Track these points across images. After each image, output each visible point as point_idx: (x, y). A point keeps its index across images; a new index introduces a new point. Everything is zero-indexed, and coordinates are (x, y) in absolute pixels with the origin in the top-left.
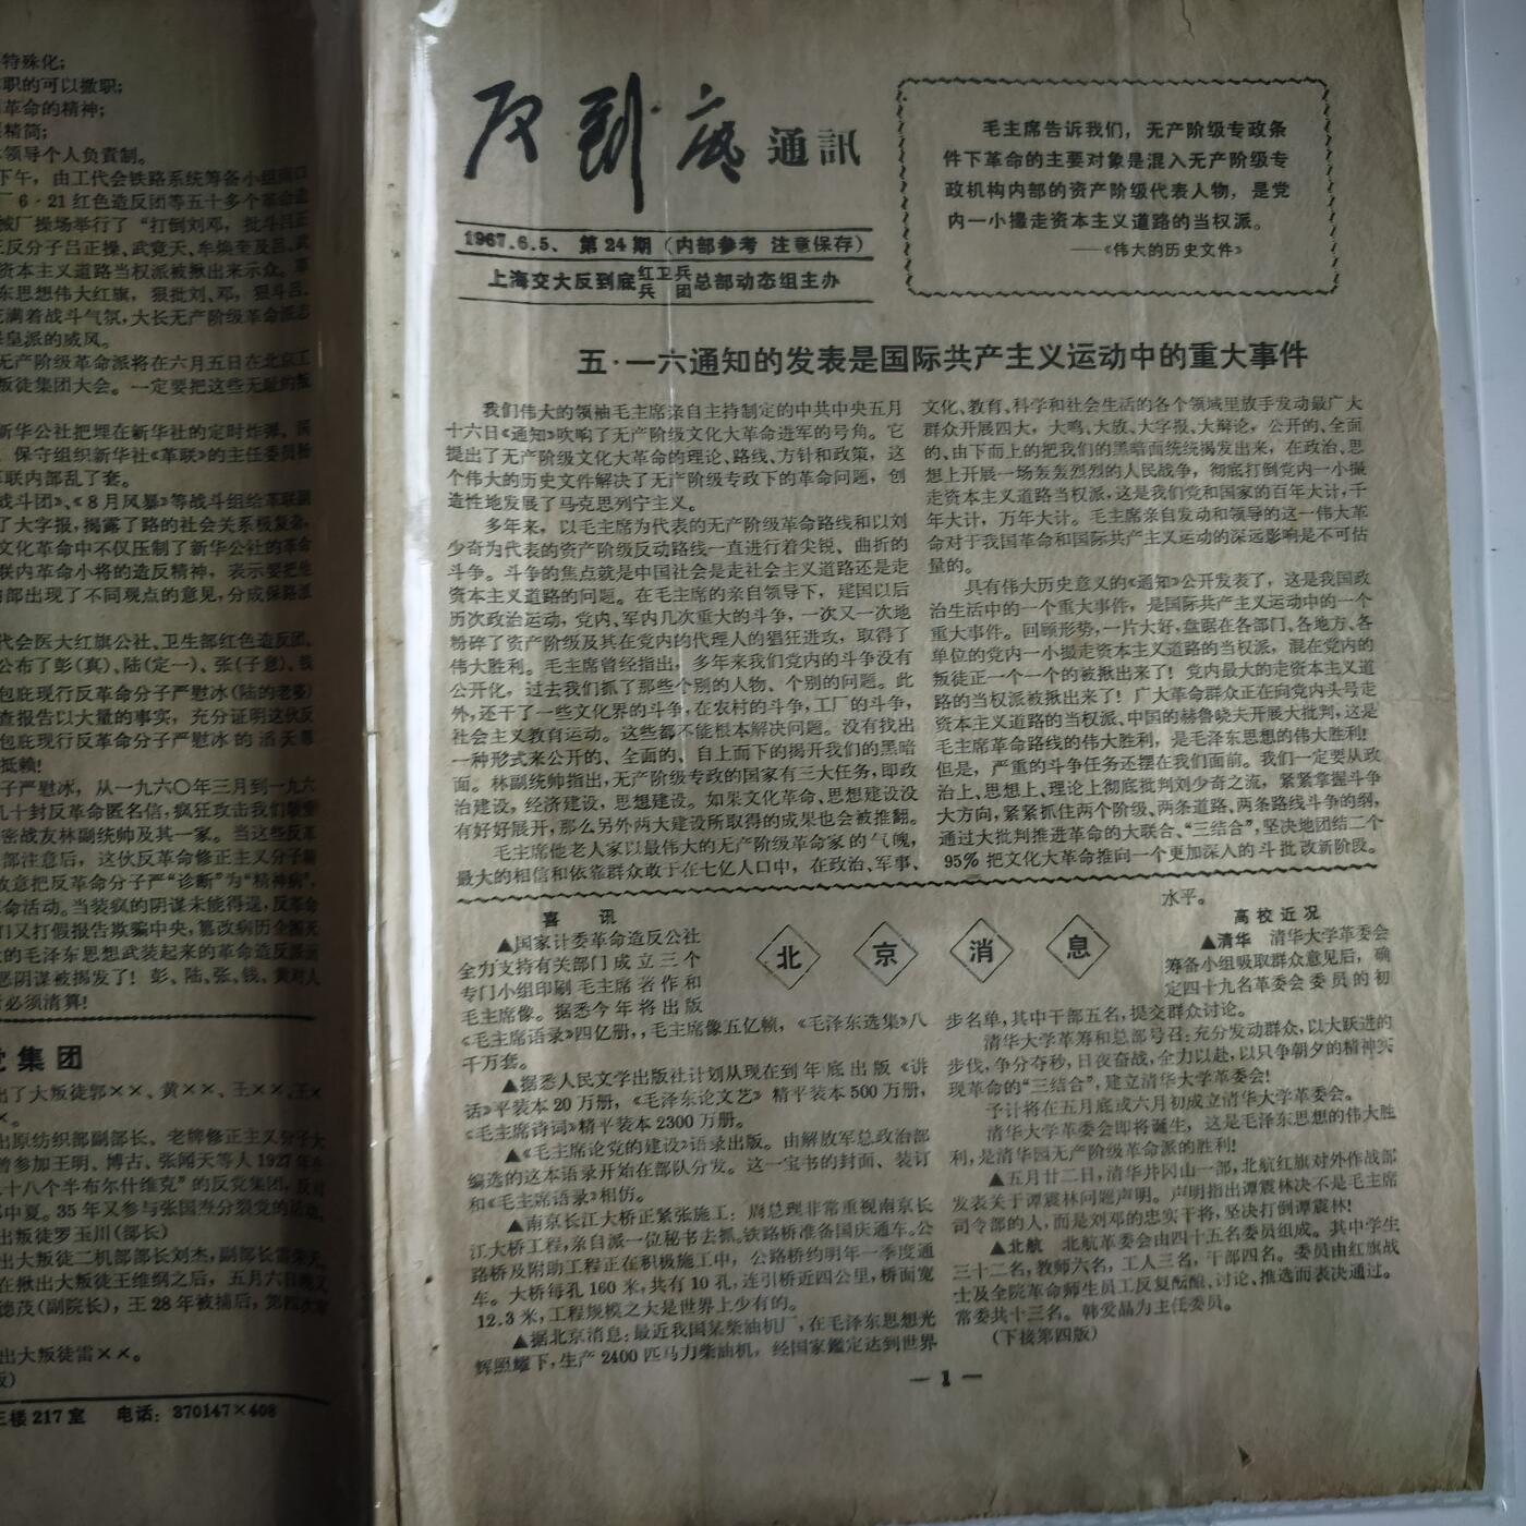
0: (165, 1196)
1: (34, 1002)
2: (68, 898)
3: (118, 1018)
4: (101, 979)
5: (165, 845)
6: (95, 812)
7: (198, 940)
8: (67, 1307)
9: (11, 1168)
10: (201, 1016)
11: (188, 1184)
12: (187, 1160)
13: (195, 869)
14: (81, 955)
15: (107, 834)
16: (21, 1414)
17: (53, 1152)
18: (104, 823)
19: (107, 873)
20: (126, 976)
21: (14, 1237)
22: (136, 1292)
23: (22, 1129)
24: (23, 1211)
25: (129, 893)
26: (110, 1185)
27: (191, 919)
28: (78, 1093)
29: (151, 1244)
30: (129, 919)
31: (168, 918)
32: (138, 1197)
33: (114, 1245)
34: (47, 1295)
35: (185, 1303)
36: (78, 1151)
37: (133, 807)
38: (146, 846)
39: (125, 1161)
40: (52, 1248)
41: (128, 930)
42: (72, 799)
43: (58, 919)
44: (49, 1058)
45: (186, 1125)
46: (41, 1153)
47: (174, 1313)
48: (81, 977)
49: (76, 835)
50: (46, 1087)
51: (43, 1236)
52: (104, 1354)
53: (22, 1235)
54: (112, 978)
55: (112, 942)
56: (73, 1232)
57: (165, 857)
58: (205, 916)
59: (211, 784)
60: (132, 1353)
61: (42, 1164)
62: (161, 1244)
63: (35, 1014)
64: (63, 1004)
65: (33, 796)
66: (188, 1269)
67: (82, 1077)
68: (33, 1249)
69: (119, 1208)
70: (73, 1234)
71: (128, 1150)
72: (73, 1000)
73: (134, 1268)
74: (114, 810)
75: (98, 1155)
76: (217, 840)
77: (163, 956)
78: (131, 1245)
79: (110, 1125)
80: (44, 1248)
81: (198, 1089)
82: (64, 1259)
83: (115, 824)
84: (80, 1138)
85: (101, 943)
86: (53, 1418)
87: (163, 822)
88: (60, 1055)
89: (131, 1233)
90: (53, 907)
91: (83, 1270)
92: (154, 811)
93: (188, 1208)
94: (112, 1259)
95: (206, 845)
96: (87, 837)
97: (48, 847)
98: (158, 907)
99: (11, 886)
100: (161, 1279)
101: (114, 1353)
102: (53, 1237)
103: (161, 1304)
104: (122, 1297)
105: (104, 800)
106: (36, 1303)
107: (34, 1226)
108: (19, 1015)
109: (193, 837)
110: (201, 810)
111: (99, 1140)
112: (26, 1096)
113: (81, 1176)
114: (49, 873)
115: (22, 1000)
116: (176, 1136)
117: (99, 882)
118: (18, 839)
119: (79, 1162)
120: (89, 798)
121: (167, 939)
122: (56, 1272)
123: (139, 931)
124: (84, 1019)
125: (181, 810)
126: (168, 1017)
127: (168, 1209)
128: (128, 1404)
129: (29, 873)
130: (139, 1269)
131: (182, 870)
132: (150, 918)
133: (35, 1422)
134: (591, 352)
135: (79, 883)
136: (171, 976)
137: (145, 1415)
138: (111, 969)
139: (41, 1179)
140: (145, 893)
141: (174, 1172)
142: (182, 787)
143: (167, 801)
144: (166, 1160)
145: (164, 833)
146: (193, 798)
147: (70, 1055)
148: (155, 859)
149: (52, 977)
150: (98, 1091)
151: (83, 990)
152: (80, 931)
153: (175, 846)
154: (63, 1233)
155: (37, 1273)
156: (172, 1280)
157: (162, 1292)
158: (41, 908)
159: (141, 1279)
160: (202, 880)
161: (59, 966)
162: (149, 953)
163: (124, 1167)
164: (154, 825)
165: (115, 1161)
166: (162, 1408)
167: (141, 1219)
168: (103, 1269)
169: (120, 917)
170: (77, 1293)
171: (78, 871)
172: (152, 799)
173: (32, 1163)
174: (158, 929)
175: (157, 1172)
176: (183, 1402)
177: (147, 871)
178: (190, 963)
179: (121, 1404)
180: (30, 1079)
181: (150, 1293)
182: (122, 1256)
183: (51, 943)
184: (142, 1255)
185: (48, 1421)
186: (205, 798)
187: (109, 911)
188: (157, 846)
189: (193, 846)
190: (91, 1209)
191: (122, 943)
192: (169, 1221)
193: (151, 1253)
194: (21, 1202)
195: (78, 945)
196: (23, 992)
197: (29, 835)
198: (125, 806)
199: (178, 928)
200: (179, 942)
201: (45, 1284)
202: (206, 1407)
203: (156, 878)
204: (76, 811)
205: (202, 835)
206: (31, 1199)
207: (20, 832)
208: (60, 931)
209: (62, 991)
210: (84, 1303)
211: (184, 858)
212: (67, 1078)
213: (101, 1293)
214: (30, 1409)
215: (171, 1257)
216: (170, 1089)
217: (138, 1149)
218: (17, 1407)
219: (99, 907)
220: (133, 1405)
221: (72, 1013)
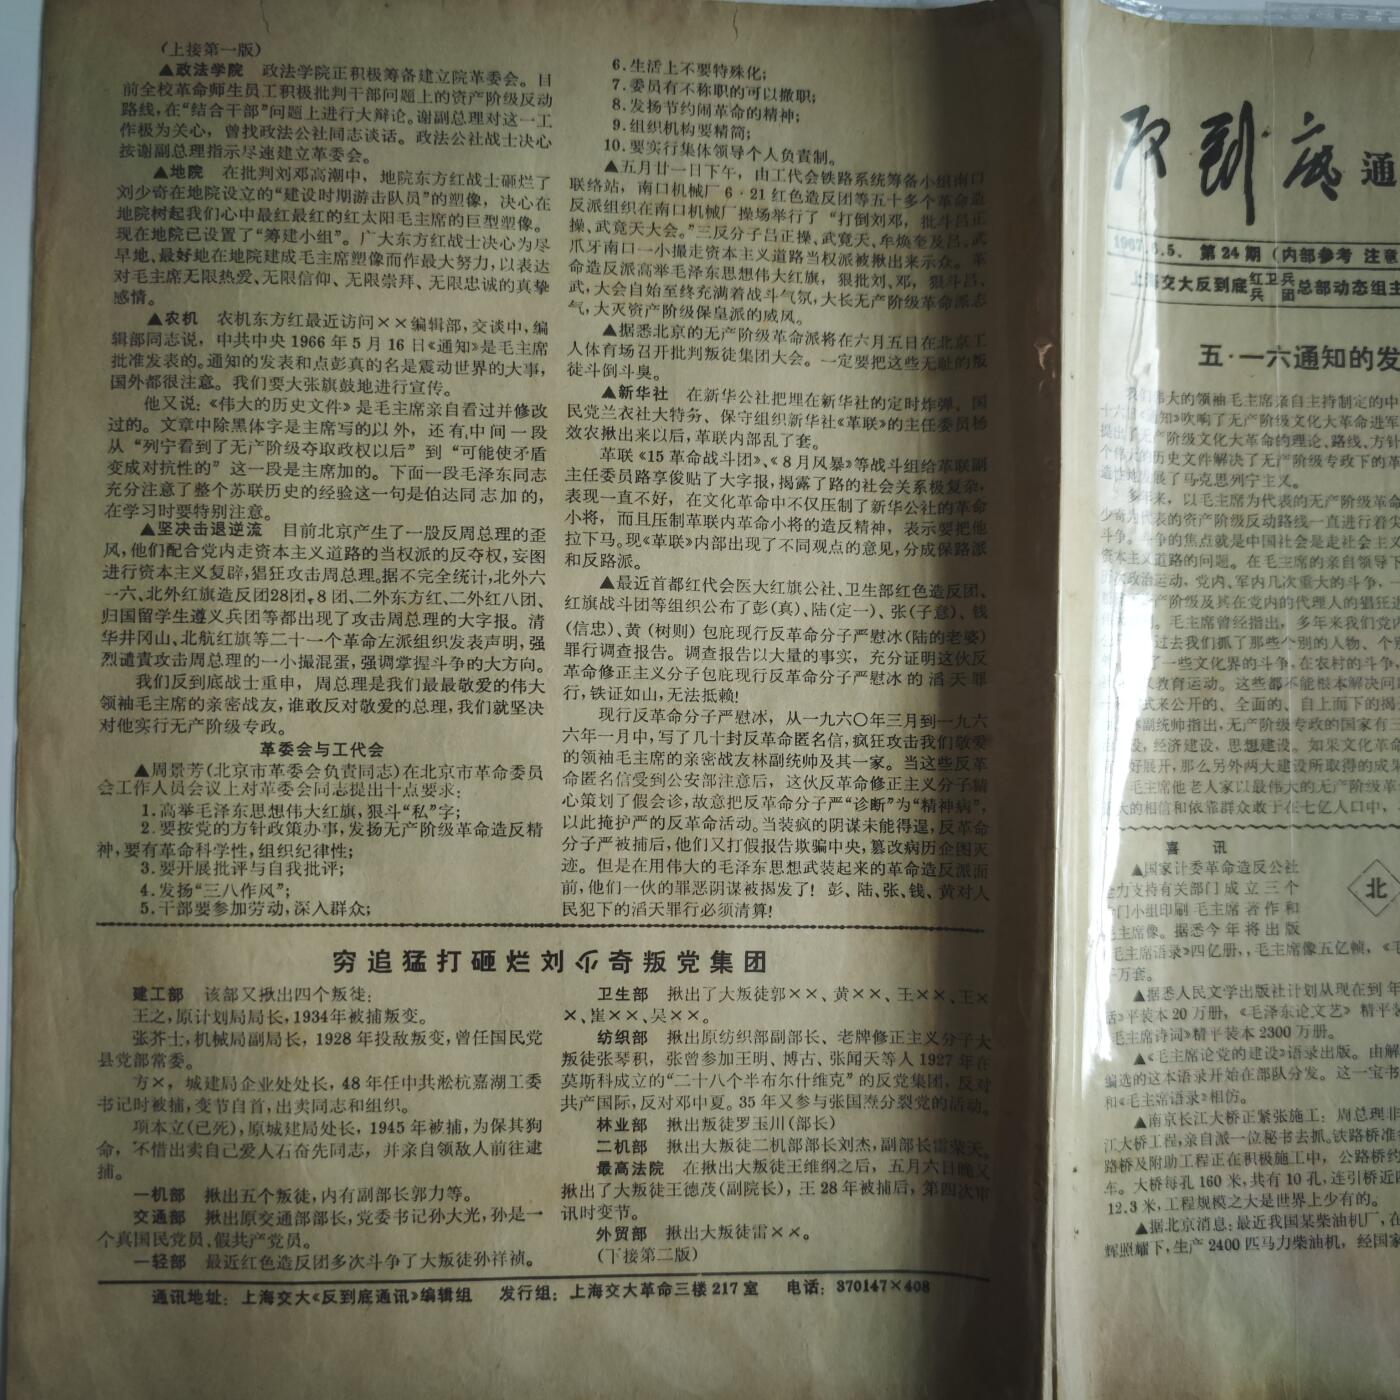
0: (836, 1090)
1: (726, 910)
2: (758, 816)
3: (798, 927)
4: (785, 890)
5: (844, 771)
6: (785, 739)
7: (869, 858)
8: (748, 1190)
9: (699, 1061)
10: (872, 927)
11: (856, 1079)
12: (856, 1059)
13: (869, 794)
14: (768, 868)
15: (795, 760)
16: (702, 1285)
17: (736, 1048)
18: (792, 749)
19: (794, 794)
20: (807, 889)
21: (701, 1124)
22: (808, 1177)
23: (710, 1026)
24: (710, 1101)
25: (812, 813)
26: (785, 1079)
27: (865, 839)
28: (761, 995)
29: (820, 1135)
30: (810, 836)
31: (844, 837)
32: (810, 1091)
33: (787, 1134)
34: (726, 1178)
35: (849, 1188)
36: (758, 1048)
37: (818, 737)
38: (828, 771)
39: (799, 1058)
40: (733, 1136)
41: (809, 847)
42: (766, 727)
43: (750, 835)
44: (737, 961)
45: (854, 1026)
46: (727, 1049)
47: (840, 1197)
48: (768, 888)
49: (767, 760)
50: (734, 988)
51: (726, 1125)
52: (778, 1232)
53: (708, 1123)
54: (795, 890)
55: (796, 857)
56: (752, 1120)
57: (844, 782)
58: (877, 836)
59: (886, 719)
60: (802, 1233)
61: (727, 1059)
62: (829, 1135)
63: (727, 920)
64: (751, 911)
65: (730, 724)
66: (853, 1157)
67: (766, 980)
68: (716, 1136)
69: (793, 1102)
70: (752, 1124)
71: (802, 1048)
72: (760, 909)
73: (805, 1156)
74: (801, 738)
75: (776, 1051)
76: (889, 768)
77: (839, 871)
78: (803, 1135)
79: (786, 1025)
80: (726, 1135)
81: (866, 994)
82: (744, 1146)
83: (802, 751)
84: (761, 1036)
85: (786, 858)
86: (730, 1290)
87: (843, 751)
88: (747, 958)
89: (804, 1124)
90: (746, 824)
91: (760, 1157)
92: (836, 740)
93: (855, 1102)
94: (786, 1147)
95: (881, 773)
96: (777, 761)
97: (743, 769)
98: (836, 827)
99: (709, 803)
100: (830, 1166)
101: (786, 1232)
102: (735, 1125)
103: (829, 1189)
104: (795, 1182)
105: (792, 730)
106: (717, 1186)
107: (718, 1115)
108: (712, 921)
109: (868, 765)
110: (876, 741)
111: (777, 1038)
112: (716, 997)
113: (760, 1071)
114: (742, 793)
115: (716, 907)
116: (845, 1036)
117: (786, 803)
118: (716, 761)
119: (759, 1058)
120: (781, 726)
121: (843, 856)
122: (736, 1158)
123: (819, 849)
124: (769, 927)
125: (859, 741)
126: (842, 927)
127: (837, 1103)
128: (797, 1278)
129: (725, 792)
130: (810, 1156)
131: (858, 794)
132: (829, 837)
133: (715, 1293)
134: (1210, 347)
135: (769, 802)
136: (845, 889)
137: (812, 1288)
138: (793, 881)
139: (726, 1072)
140: (825, 814)
141: (843, 1069)
142: (861, 720)
143: (848, 732)
144: (836, 1058)
145: (844, 760)
146: (870, 730)
147: (756, 960)
148: (835, 784)
149: (743, 887)
150: (778, 994)
151: (770, 900)
152: (769, 847)
153: (853, 773)
154: (744, 1122)
155: (719, 1158)
156: (839, 1167)
157: (830, 1177)
158: (735, 825)
159: (811, 1166)
160: (876, 804)
161: (750, 877)
162: (827, 868)
163: (799, 1063)
164: (835, 753)
165: (791, 1057)
166: (828, 1283)
167: (812, 1111)
168: (777, 1155)
169: (805, 835)
170: (755, 1177)
171: (767, 792)
172: (834, 729)
173: (718, 1058)
174: (836, 846)
175: (828, 1068)
176: (845, 1278)
177: (828, 793)
178: (864, 878)
179: (790, 1278)
180: (720, 980)
181: (819, 1178)
182: (795, 1145)
183: (743, 856)
184: (813, 1144)
185: (725, 1292)
186: (879, 731)
187: (794, 828)
188: (838, 772)
189: (868, 773)
190: (768, 1101)
191: (804, 858)
192: (837, 1114)
193: (821, 1142)
194: (707, 1092)
195: (766, 859)
196: (716, 900)
197: (726, 759)
198: (810, 736)
199: (853, 846)
200: (852, 859)
201: (727, 1168)
202: (866, 1283)
203: (835, 800)
204: (768, 738)
205: (876, 764)
206: (717, 1090)
207: (718, 756)
208: (751, 846)
209: (751, 900)
210: (761, 1185)
211: (861, 783)
212: (752, 980)
213: (776, 1178)
214: (709, 1282)
215: (839, 1146)
216: (842, 993)
217: (812, 1048)
218: (699, 1279)
219: (786, 825)
220: (801, 1279)
221: (759, 921)
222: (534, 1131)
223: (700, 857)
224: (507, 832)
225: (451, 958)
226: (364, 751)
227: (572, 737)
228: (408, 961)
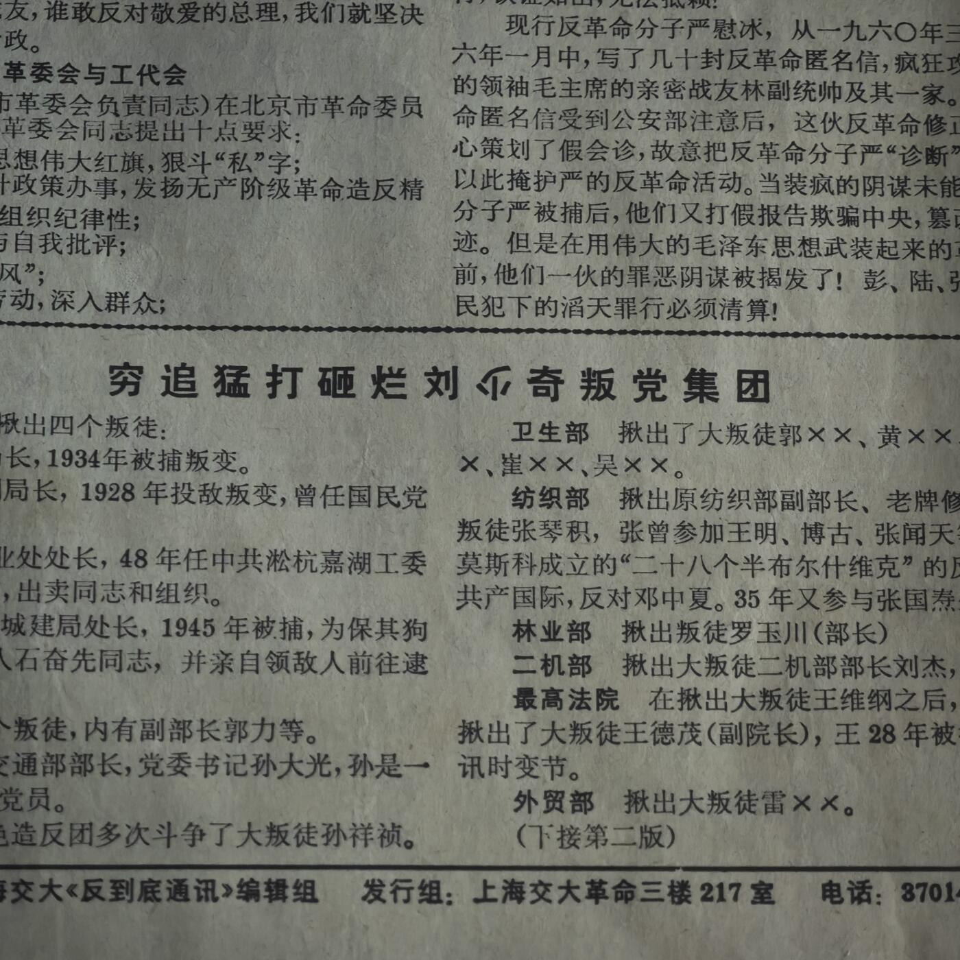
0: (885, 583)
1: (707, 309)
2: (753, 171)
3: (819, 335)
4: (797, 280)
5: (882, 107)
6: (791, 60)
7: (927, 234)
8: (751, 735)
9: (670, 536)
10: (934, 337)
11: (917, 566)
12: (916, 534)
13: (922, 140)
14: (770, 248)
15: (807, 90)
16: (684, 885)
17: (727, 516)
18: (802, 74)
19: (807, 141)
20: (831, 279)
21: (675, 631)
22: (847, 716)
23: (687, 482)
24: (688, 596)
25: (834, 168)
26: (807, 566)
27: (918, 206)
28: (764, 436)
29: (865, 651)
30: (834, 202)
31: (887, 204)
32: (846, 584)
33: (812, 649)
34: (718, 716)
35: (915, 733)
36: (762, 516)
37: (841, 57)
38: (858, 107)
39: (826, 532)
40: (727, 651)
41: (833, 217)
42: (761, 43)
43: (741, 199)
44: (726, 385)
45: (911, 486)
46: (713, 518)
47: (900, 748)
48: (770, 277)
49: (765, 89)
50: (721, 424)
51: (715, 633)
52: (802, 803)
53: (687, 631)
54: (812, 280)
55: (813, 231)
56: (755, 629)
57: (884, 123)
58: (938, 202)
59: (945, 31)
60: (841, 804)
61: (713, 533)
62: (879, 651)
63: (709, 324)
64: (745, 312)
65: (705, 39)
66: (919, 686)
67: (773, 414)
68: (701, 650)
69: (819, 599)
70: (756, 633)
71: (831, 518)
72: (759, 308)
73: (841, 683)
74: (815, 59)
75: (790, 522)
76: (952, 103)
77: (881, 254)
78: (835, 650)
79: (805, 481)
80: (716, 649)
81: (929, 436)
82: (744, 667)
83: (816, 76)
84: (765, 499)
85: (796, 233)
86: (729, 895)
87: (881, 77)
88: (740, 381)
89: (838, 634)
90: (734, 183)
91: (770, 683)
92: (868, 61)
93: (918, 601)
94: (811, 668)
95: (939, 109)
96: (779, 92)
97: (727, 104)
98: (873, 189)
99: (676, 153)
100: (881, 698)
101: (816, 803)
102: (730, 634)
103: (883, 734)
104: (828, 723)
105: (801, 46)
106: (704, 728)
107: (703, 617)
108: (686, 325)
109: (919, 99)
110: (931, 63)
111: (792, 501)
112: (693, 437)
113: (766, 551)
114: (728, 139)
115: (691, 305)
116: (898, 500)
117: (795, 153)
118: (686, 93)
119: (764, 532)
120: (784, 41)
121: (884, 231)
122: (733, 685)
123: (848, 219)
124: (774, 335)
125: (904, 63)
126: (888, 337)
127: (888, 601)
128: (836, 877)
129: (701, 138)
130: (850, 683)
131: (906, 140)
132: (862, 202)
133: (705, 899)
135: (768, 152)
136: (890, 280)
137: (862, 893)
138: (810, 267)
139: (712, 552)
140: (855, 169)
141: (897, 551)
142: (906, 33)
143: (886, 50)
144: (885, 533)
145: (882, 91)
146: (920, 47)
147: (754, 383)
148: (869, 126)
149: (731, 275)
150: (791, 435)
151: (773, 294)
152: (770, 216)
153: (897, 109)
154: (743, 629)
155: (705, 685)
156: (896, 701)
157: (881, 716)
158: (717, 184)
159: (852, 699)
160: (933, 155)
161: (741, 261)
162: (862, 249)
163: (827, 542)
164: (869, 81)
165: (814, 532)
166: (887, 885)
167: (850, 615)
168: (797, 682)
169: (823, 199)
170: (762, 716)
171: (766, 136)
172: (866, 46)
173: (700, 532)
174: (874, 217)
175: (872, 550)
176: (915, 878)
177: (859, 139)
178: (917, 265)
179: (825, 877)
180: (701, 412)
181: (865, 718)
182: (825, 666)
183: (730, 229)
184: (853, 666)
185: (722, 898)
186: (936, 49)
187: (808, 190)
188: (873, 109)
189: (920, 110)
190: (780, 598)
191: (825, 234)
192: (890, 618)
193: (866, 662)
194: (684, 583)
195: (767, 234)
196: (692, 294)
197: (700, 90)
198: (829, 55)
199: (900, 217)
200: (902, 235)
201: (717, 700)
202: (949, 886)
203: (871, 149)
204: (765, 59)
205: (932, 96)
206: (699, 579)
207: (689, 85)
208: (742, 214)
209: (744, 295)
210: (773, 730)
211: (909, 126)
212: (749, 414)
213: (797, 717)
214: (696, 880)
215: (895, 669)
216: (890, 435)
217: (844, 518)
218: (678, 876)
219: (795, 183)
220: (843, 879)
221: (758, 325)
222: (415, 639)
223: (665, 231)
224: (371, 193)
225: (287, 377)
226: (157, 77)
227: (465, 58)
228: (222, 381)
